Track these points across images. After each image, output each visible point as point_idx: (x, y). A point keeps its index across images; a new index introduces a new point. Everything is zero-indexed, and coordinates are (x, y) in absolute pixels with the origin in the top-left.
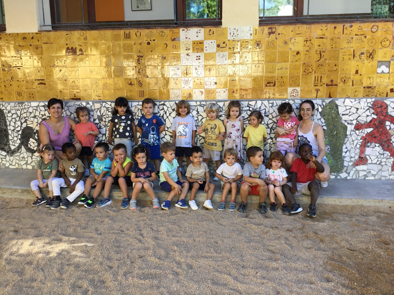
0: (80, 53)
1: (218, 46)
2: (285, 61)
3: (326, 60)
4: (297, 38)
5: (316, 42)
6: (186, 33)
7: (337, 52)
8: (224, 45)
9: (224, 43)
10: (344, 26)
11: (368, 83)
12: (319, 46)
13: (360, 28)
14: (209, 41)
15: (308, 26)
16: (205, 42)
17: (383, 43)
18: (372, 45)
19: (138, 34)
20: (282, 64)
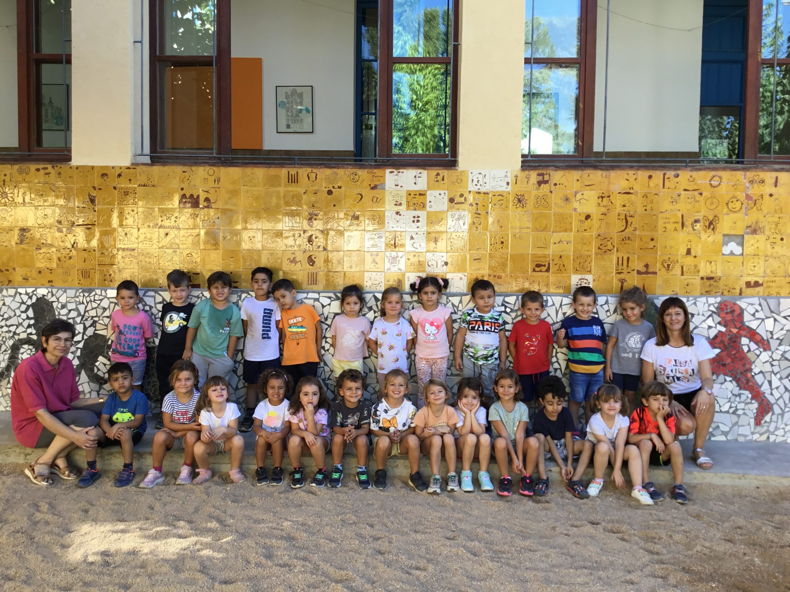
0: (206, 204)
1: (451, 200)
2: (565, 231)
3: (635, 229)
4: (585, 193)
5: (619, 200)
6: (396, 177)
7: (654, 218)
8: (462, 199)
9: (462, 195)
10: (664, 174)
11: (709, 271)
12: (624, 206)
13: (691, 179)
14: (436, 193)
15: (604, 173)
16: (428, 193)
17: (731, 205)
18: (713, 207)
19: (313, 176)
20: (561, 234)
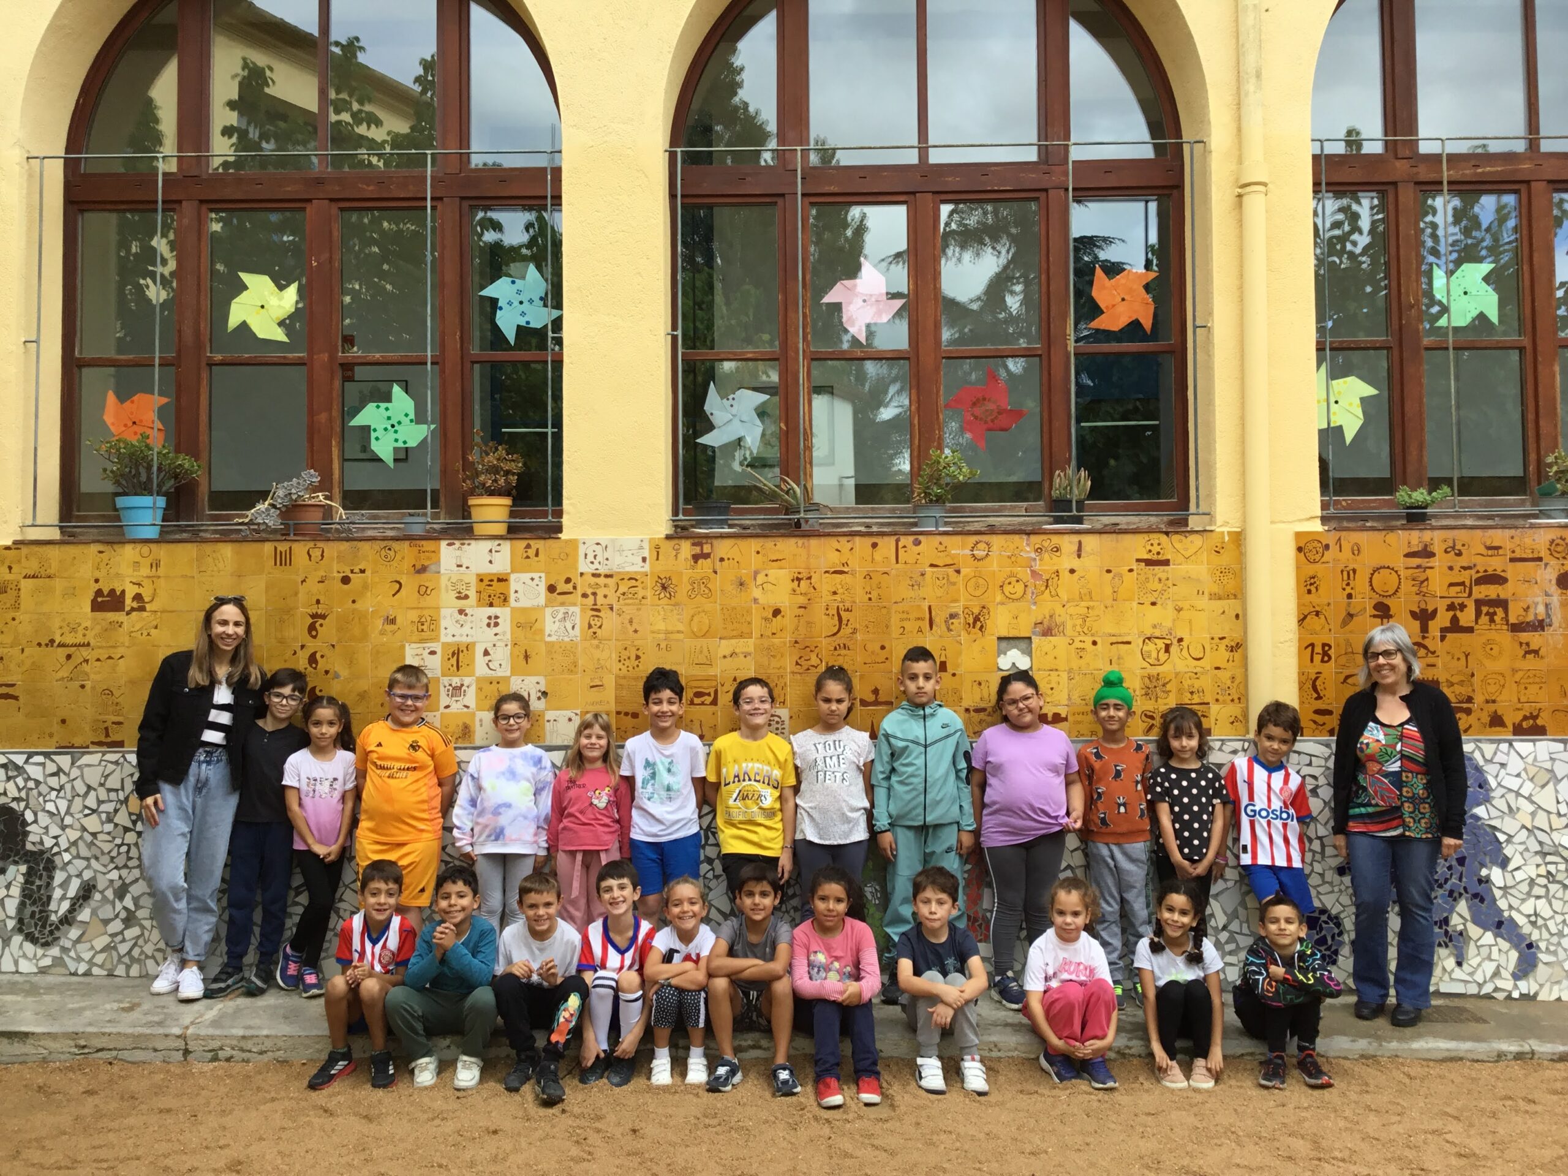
0: (135, 605)
1: (551, 589)
2: (741, 636)
3: (855, 631)
4: (771, 572)
5: (826, 584)
6: (458, 553)
7: (884, 611)
8: (569, 587)
9: (568, 581)
11: (977, 698)
12: (835, 593)
14: (526, 577)
15: (800, 541)
16: (513, 577)
17: (1008, 589)
18: (978, 593)
19: (316, 553)
20: (734, 641)
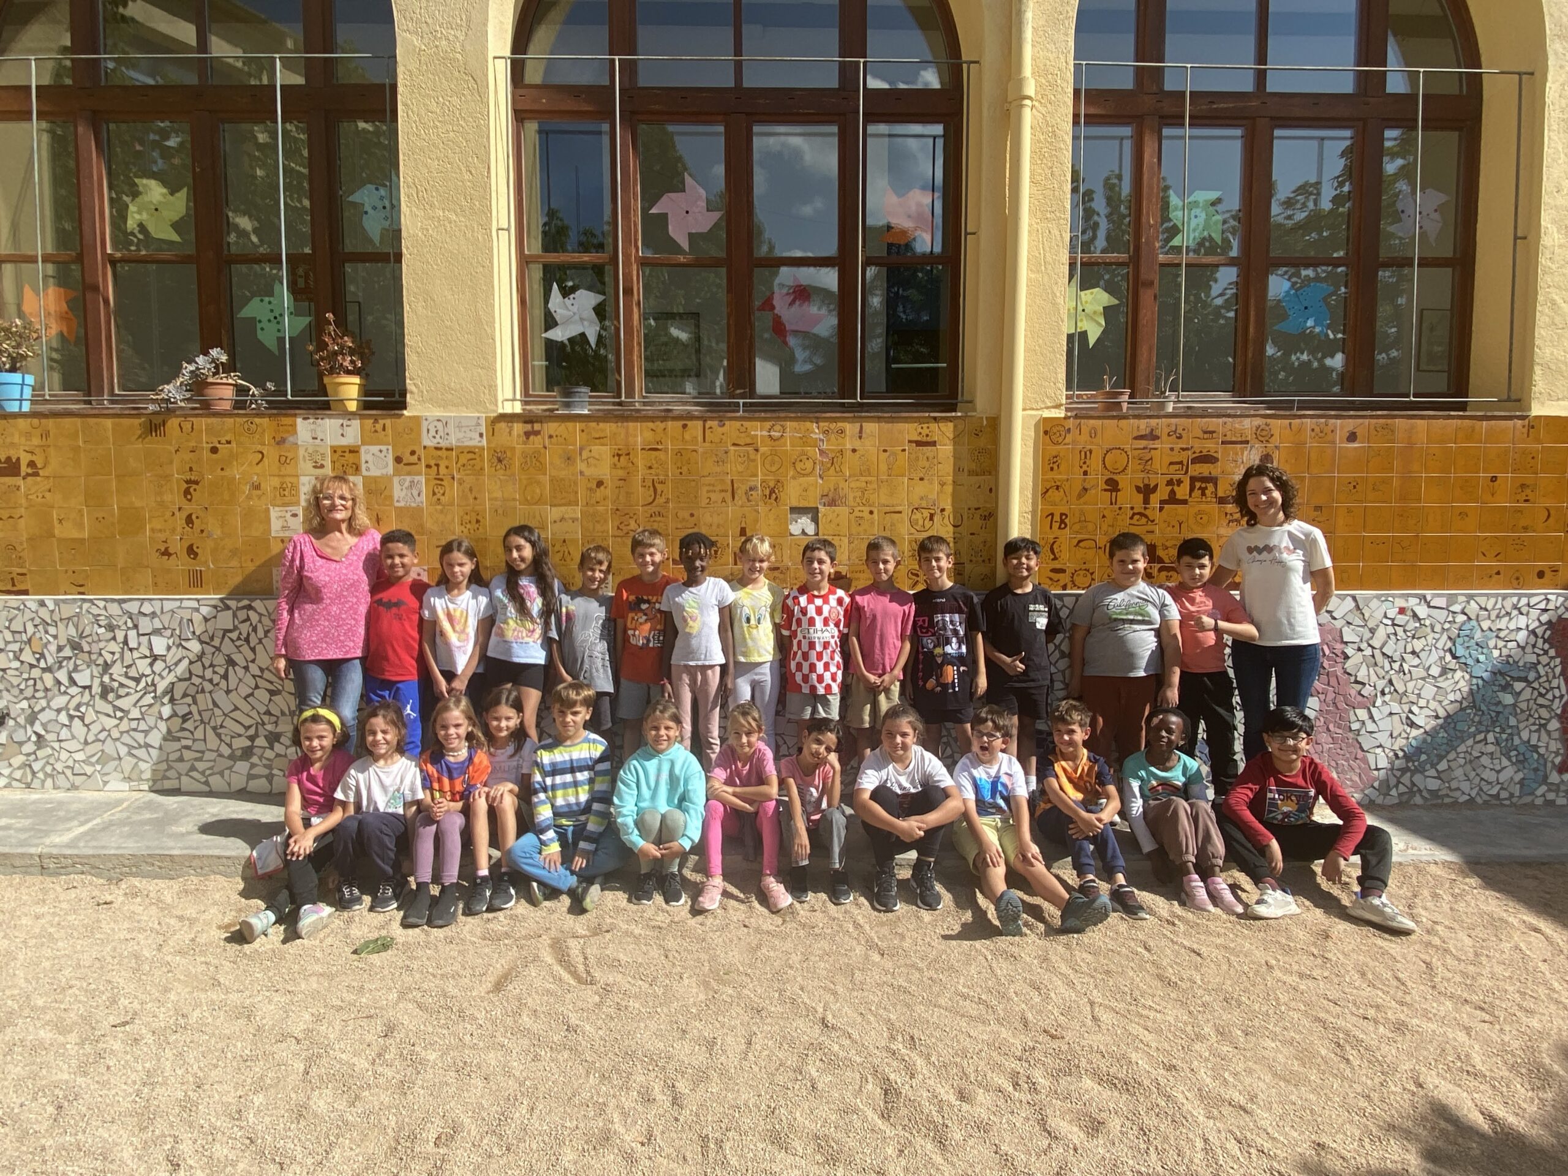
0: (30, 471)
1: (398, 460)
4: (594, 448)
5: (642, 460)
6: (313, 426)
7: (693, 484)
8: (414, 459)
9: (413, 453)
10: (706, 422)
13: (742, 430)
14: (375, 449)
16: (363, 449)
17: (799, 466)
18: (774, 469)
19: (186, 427)
20: (563, 509)
